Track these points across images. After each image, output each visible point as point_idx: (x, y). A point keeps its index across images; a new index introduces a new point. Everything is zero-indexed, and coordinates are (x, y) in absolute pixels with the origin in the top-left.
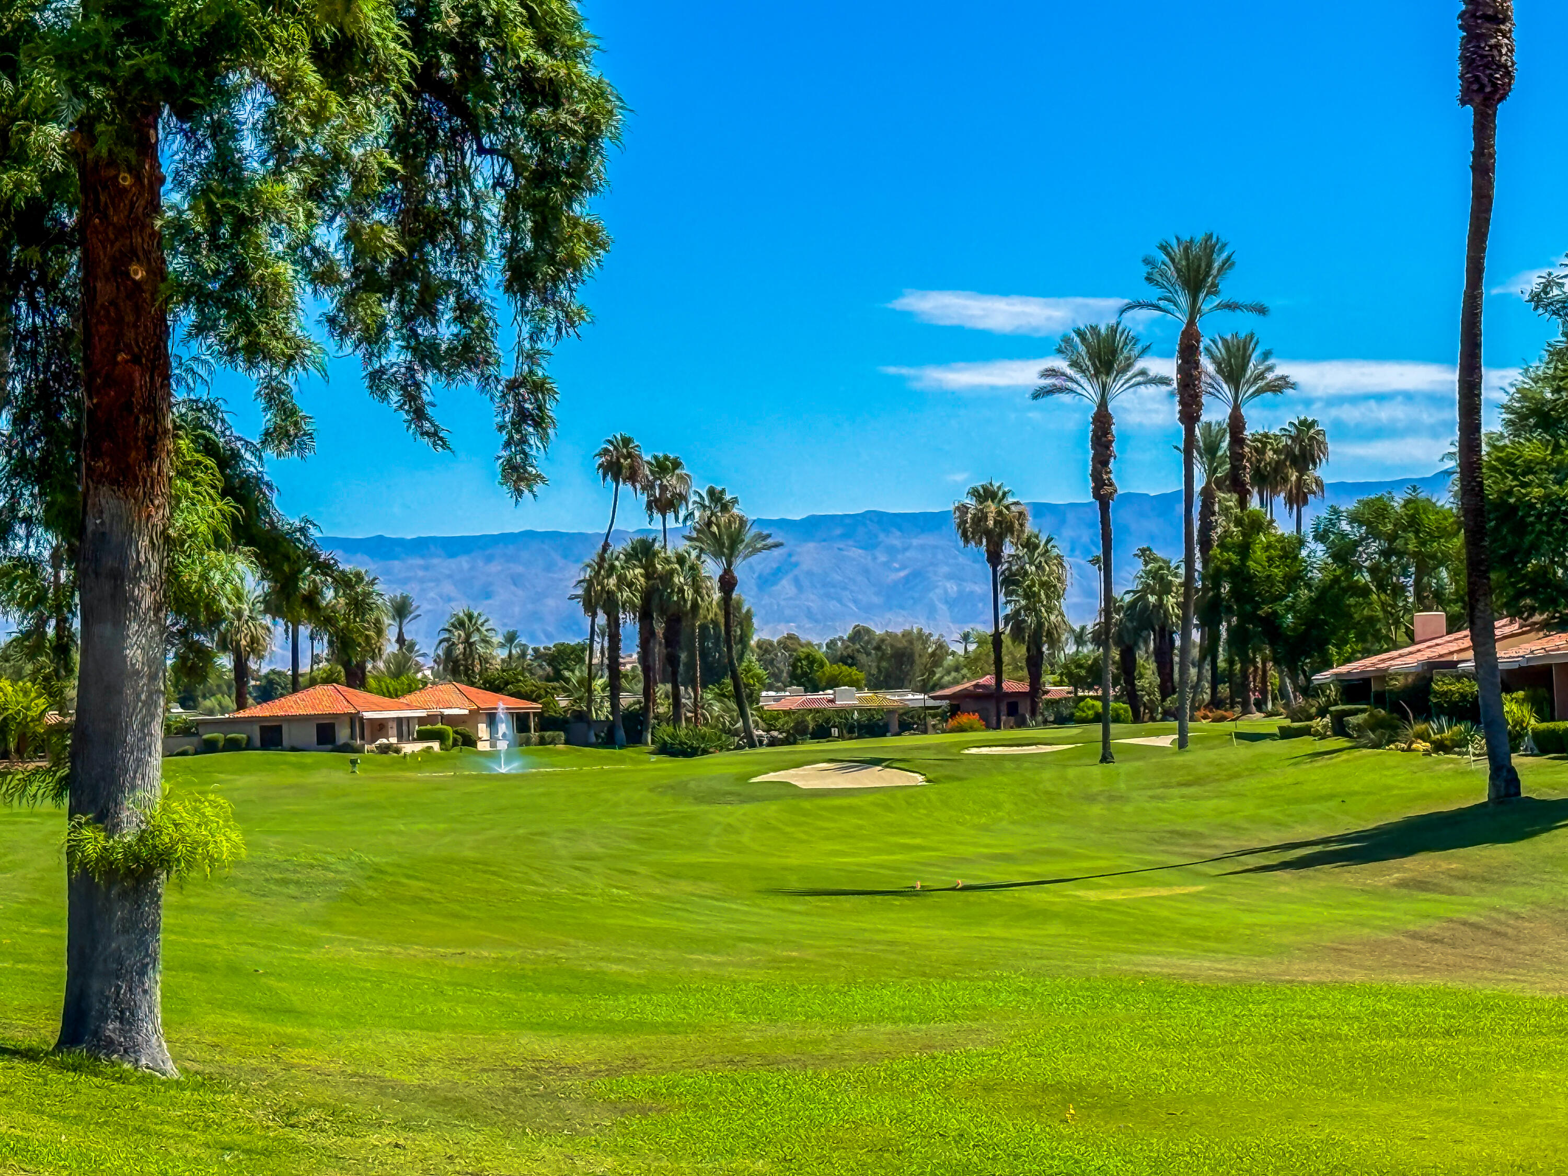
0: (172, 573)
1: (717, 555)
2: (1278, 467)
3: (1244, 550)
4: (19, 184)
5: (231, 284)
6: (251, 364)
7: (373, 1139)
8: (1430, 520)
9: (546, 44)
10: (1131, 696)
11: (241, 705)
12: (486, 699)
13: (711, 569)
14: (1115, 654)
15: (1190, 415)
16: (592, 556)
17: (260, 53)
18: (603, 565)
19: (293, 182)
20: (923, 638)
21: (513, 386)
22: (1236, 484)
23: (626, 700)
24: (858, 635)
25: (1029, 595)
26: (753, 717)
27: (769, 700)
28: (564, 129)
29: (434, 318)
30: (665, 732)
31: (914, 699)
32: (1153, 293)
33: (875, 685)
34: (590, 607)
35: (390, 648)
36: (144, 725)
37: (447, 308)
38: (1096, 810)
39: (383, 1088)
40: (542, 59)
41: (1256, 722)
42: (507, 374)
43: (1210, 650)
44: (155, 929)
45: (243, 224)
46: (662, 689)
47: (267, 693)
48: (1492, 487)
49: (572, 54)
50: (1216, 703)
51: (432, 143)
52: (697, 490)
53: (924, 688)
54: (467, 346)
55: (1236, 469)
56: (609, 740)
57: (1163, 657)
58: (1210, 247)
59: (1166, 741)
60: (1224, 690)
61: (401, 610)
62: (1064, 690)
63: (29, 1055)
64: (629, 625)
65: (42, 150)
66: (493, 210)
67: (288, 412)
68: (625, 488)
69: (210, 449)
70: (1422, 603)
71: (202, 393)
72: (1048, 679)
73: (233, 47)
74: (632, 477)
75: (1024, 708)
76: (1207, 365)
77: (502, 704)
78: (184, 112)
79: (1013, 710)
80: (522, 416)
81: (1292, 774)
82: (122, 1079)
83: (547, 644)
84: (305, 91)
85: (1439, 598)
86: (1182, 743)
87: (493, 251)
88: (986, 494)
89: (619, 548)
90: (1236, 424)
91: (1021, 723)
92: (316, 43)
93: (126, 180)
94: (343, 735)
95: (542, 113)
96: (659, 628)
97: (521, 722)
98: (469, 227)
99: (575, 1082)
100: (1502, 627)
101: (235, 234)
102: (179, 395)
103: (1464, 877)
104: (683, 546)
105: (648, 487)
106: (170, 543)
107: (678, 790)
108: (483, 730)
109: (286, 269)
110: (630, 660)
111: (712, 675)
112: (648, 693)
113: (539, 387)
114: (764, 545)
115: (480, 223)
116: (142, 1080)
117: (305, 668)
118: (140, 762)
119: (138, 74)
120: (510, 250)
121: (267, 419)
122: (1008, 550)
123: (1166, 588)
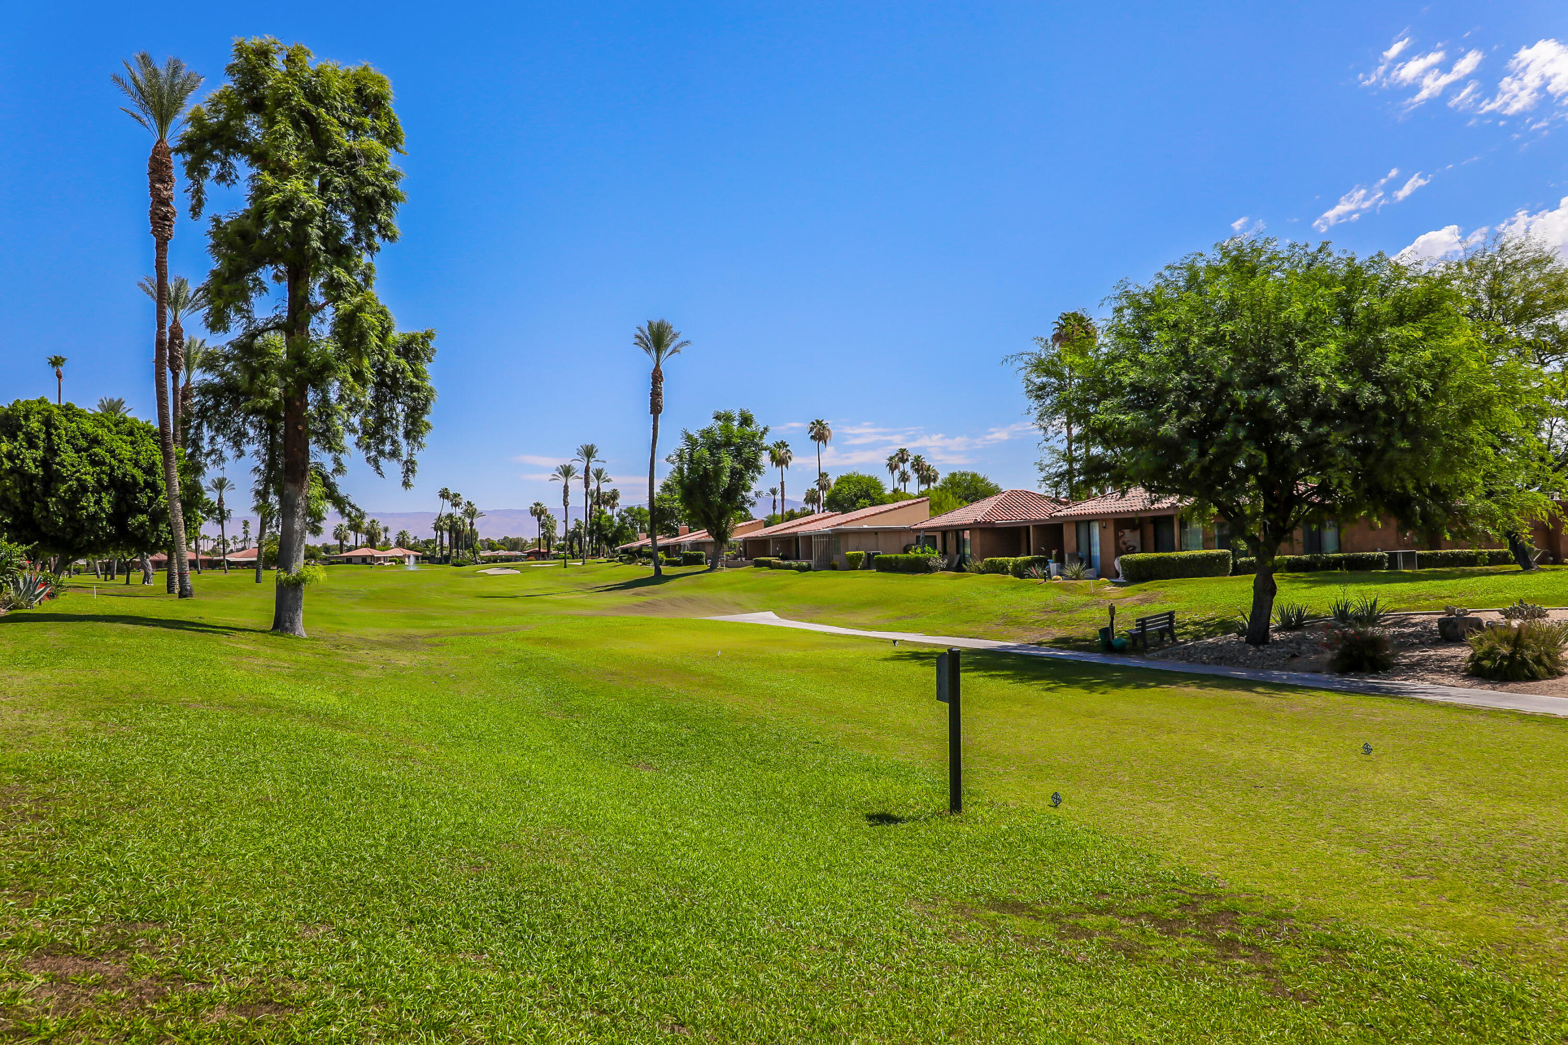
0: (308, 506)
1: (469, 517)
2: (608, 500)
3: (600, 518)
4: (266, 403)
5: (325, 431)
6: (330, 452)
7: (361, 652)
8: (643, 512)
9: (416, 376)
10: (572, 553)
11: (341, 553)
12: (408, 552)
13: (468, 521)
14: (568, 543)
15: (587, 486)
16: (437, 517)
17: (336, 372)
18: (439, 519)
19: (344, 406)
20: (522, 539)
21: (406, 462)
22: (598, 503)
23: (445, 552)
24: (505, 538)
25: (547, 528)
26: (477, 557)
27: (482, 554)
28: (419, 398)
29: (384, 444)
30: (455, 561)
31: (518, 553)
32: (579, 457)
33: (509, 550)
34: (436, 529)
35: (383, 539)
36: (299, 545)
37: (388, 442)
38: (562, 578)
39: (366, 641)
40: (415, 380)
41: (602, 559)
42: (405, 459)
43: (591, 541)
44: (301, 598)
45: (329, 416)
46: (454, 550)
47: (350, 549)
48: (656, 504)
49: (423, 380)
50: (592, 555)
51: (385, 401)
52: (464, 501)
53: (521, 551)
54: (394, 452)
55: (598, 499)
56: (440, 563)
57: (580, 544)
58: (592, 447)
59: (580, 564)
60: (594, 552)
61: (386, 530)
62: (556, 552)
63: (263, 632)
64: (446, 535)
65: (274, 394)
66: (401, 417)
67: (340, 464)
68: (446, 500)
69: (321, 474)
70: (641, 532)
71: (318, 460)
72: (552, 549)
73: (329, 370)
74: (448, 498)
75: (546, 556)
76: (591, 474)
77: (412, 553)
78: (314, 386)
79: (543, 556)
80: (408, 470)
81: (609, 570)
82: (290, 638)
83: (424, 539)
84: (349, 382)
85: (645, 531)
86: (584, 564)
87: (401, 428)
88: (537, 504)
89: (444, 515)
90: (598, 489)
91: (545, 559)
92: (352, 370)
93: (298, 404)
94: (369, 560)
95: (415, 394)
96: (454, 535)
97: (417, 558)
98: (394, 422)
99: (420, 640)
100: (658, 537)
101: (327, 418)
102: (312, 460)
103: (648, 592)
104: (460, 515)
105: (452, 500)
106: (308, 498)
107: (457, 574)
108: (407, 560)
109: (341, 428)
110: (446, 542)
111: (467, 547)
112: (450, 551)
113: (413, 463)
114: (481, 514)
115: (398, 421)
116: (297, 638)
117: (359, 544)
118: (298, 555)
119: (300, 376)
120: (405, 428)
121: (334, 466)
122: (542, 518)
123: (581, 528)
